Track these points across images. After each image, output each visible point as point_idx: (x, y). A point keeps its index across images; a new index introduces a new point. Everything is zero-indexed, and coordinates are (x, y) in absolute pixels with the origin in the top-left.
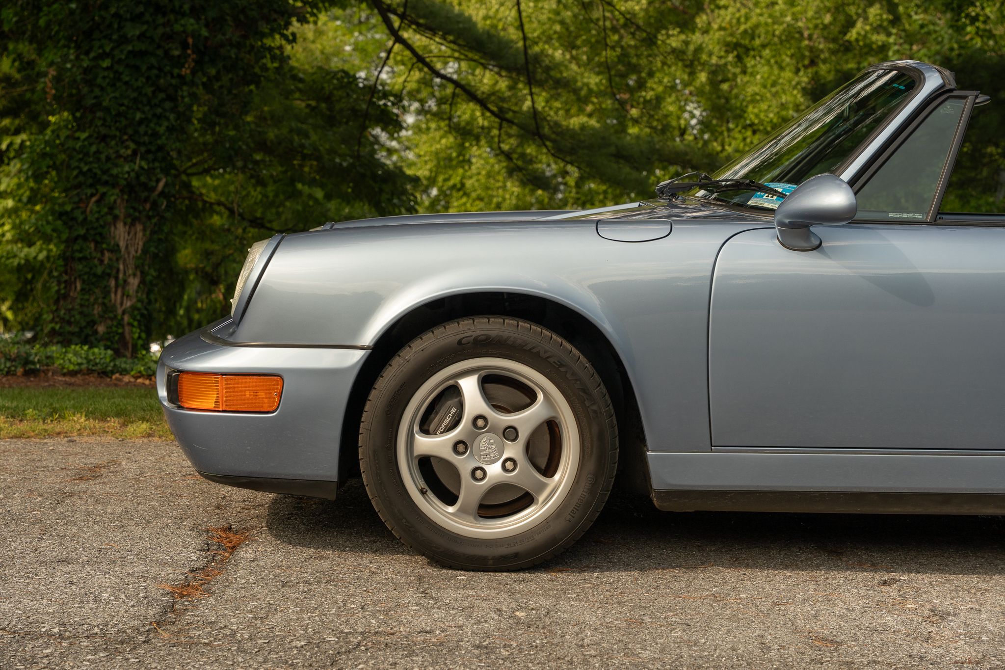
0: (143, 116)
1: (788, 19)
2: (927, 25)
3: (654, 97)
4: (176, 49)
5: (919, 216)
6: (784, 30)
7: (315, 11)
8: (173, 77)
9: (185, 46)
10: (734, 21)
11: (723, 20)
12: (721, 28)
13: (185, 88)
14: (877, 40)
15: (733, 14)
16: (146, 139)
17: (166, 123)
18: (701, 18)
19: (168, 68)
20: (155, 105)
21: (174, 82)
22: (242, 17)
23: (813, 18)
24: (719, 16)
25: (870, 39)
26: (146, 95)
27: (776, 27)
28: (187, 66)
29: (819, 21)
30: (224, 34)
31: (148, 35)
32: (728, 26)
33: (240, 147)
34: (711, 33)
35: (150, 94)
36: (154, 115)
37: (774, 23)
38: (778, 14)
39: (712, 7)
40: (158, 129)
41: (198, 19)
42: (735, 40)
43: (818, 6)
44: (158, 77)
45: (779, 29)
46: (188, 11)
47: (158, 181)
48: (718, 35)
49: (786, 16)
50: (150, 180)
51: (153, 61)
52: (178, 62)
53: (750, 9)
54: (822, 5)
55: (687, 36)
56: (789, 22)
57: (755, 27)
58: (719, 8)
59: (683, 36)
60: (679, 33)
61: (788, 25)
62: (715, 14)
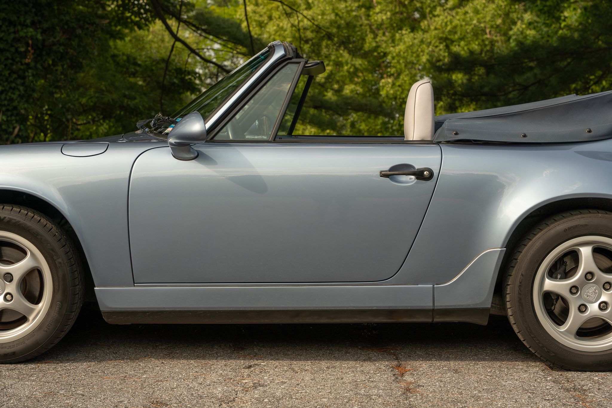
0: (3, 89)
1: (475, 22)
3: (395, 72)
4: (23, 47)
5: (265, 138)
6: (473, 29)
7: (147, 23)
8: (22, 64)
9: (28, 45)
10: (444, 24)
11: (437, 23)
12: (436, 29)
13: (30, 71)
14: (530, 34)
15: (443, 20)
16: (6, 102)
17: (17, 93)
18: (424, 23)
19: (18, 59)
20: (11, 82)
21: (22, 67)
22: (66, 27)
23: (489, 21)
24: (435, 21)
25: (525, 33)
26: (5, 75)
27: (467, 27)
28: (28, 57)
29: (494, 23)
30: (55, 38)
31: (4, 38)
32: (440, 27)
33: (69, 107)
34: (430, 32)
35: (7, 75)
36: (10, 88)
37: (466, 25)
38: (468, 19)
39: (431, 16)
40: (13, 96)
41: (36, 29)
42: (444, 36)
43: (493, 14)
44: (12, 64)
45: (469, 28)
46: (29, 24)
47: (14, 128)
48: (434, 33)
49: (473, 20)
50: (9, 127)
51: (8, 54)
52: (24, 55)
53: (453, 16)
54: (496, 13)
55: (414, 34)
56: (475, 24)
57: (455, 27)
58: (435, 16)
59: (412, 34)
60: (409, 32)
61: (475, 26)
62: (433, 20)
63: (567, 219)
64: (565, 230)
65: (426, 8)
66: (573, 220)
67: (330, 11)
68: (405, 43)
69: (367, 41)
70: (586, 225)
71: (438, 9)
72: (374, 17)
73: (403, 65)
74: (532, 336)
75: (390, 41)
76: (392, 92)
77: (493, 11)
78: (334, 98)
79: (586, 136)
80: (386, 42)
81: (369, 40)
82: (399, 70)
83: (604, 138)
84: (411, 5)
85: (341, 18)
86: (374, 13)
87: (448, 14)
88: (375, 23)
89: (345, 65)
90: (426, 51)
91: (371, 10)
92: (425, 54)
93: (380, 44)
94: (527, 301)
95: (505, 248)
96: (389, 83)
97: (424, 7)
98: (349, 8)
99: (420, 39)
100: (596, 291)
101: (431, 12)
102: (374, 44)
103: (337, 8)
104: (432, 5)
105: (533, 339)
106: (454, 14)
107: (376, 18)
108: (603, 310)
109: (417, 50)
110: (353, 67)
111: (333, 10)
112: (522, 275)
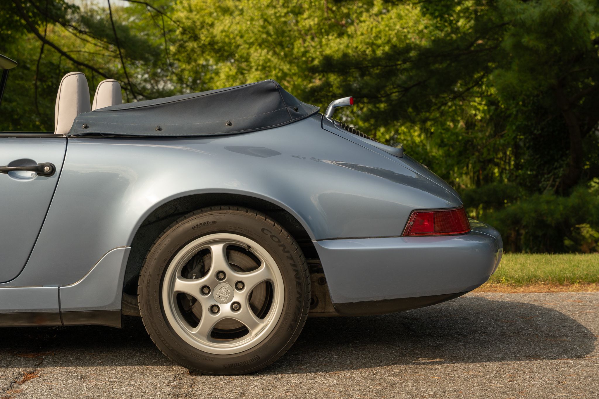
1: (398, 27)
2: (429, 27)
6: (396, 34)
10: (369, 30)
11: (363, 29)
12: (362, 34)
15: (369, 25)
18: (351, 28)
23: (412, 26)
24: (361, 26)
27: (390, 32)
29: (416, 28)
32: (366, 33)
34: (356, 37)
37: (390, 30)
38: (392, 24)
39: (358, 21)
42: (371, 41)
48: (360, 38)
53: (378, 22)
55: (340, 40)
56: (398, 29)
57: (380, 32)
58: (361, 22)
59: (338, 40)
60: (336, 38)
61: (398, 31)
62: (359, 26)
63: (196, 216)
64: (194, 228)
65: (353, 14)
66: (203, 217)
67: (260, 17)
68: (331, 48)
69: (295, 46)
70: (215, 222)
71: (365, 14)
72: (302, 22)
74: (162, 339)
75: (318, 47)
77: (416, 17)
79: (226, 129)
80: (314, 47)
81: (297, 45)
83: (248, 131)
84: (339, 11)
85: (270, 24)
86: (302, 19)
87: (374, 19)
88: (303, 28)
89: (273, 69)
91: (299, 15)
93: (308, 49)
94: (155, 302)
95: (130, 246)
97: (351, 13)
98: (278, 15)
99: (345, 44)
100: (229, 291)
101: (357, 18)
102: (302, 49)
103: (266, 14)
104: (358, 11)
105: (163, 342)
106: (380, 20)
107: (304, 24)
108: (236, 310)
111: (262, 16)
112: (150, 275)
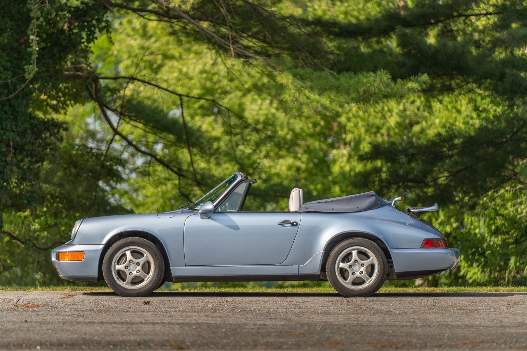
4: (4, 147)
8: (2, 161)
9: (8, 146)
13: (8, 167)
21: (3, 164)
22: (35, 130)
28: (9, 156)
30: (26, 138)
52: (4, 154)
73: (363, 130)
76: (347, 168)
78: (263, 186)
82: (357, 138)
83: (364, 210)
90: (395, 110)
92: (394, 114)
95: (324, 251)
96: (343, 155)
100: (359, 267)
105: (336, 285)
108: (361, 274)
109: (383, 109)
110: (291, 133)
112: (331, 261)
